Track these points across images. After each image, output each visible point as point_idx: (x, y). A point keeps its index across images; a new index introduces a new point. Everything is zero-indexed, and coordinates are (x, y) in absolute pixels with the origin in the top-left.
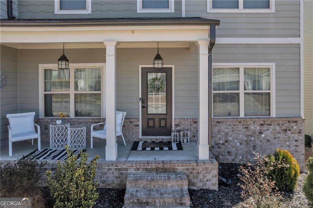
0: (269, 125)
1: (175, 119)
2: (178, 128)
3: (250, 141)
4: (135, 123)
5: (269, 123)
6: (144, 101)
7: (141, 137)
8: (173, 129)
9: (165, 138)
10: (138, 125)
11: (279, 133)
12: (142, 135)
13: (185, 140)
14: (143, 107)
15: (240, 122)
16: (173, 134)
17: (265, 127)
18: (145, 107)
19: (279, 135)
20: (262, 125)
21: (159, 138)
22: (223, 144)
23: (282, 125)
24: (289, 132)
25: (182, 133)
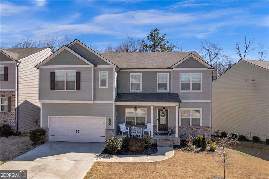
0: (199, 129)
1: (169, 126)
2: (170, 129)
3: (193, 133)
4: (156, 127)
5: (199, 128)
6: (159, 120)
7: (157, 132)
8: (168, 129)
9: (166, 132)
10: (157, 128)
11: (203, 131)
12: (158, 131)
13: (172, 133)
14: (158, 122)
15: (190, 128)
16: (168, 131)
17: (198, 129)
18: (159, 122)
19: (203, 132)
20: (197, 128)
21: (164, 132)
22: (184, 134)
23: (204, 129)
24: (206, 131)
25: (171, 130)
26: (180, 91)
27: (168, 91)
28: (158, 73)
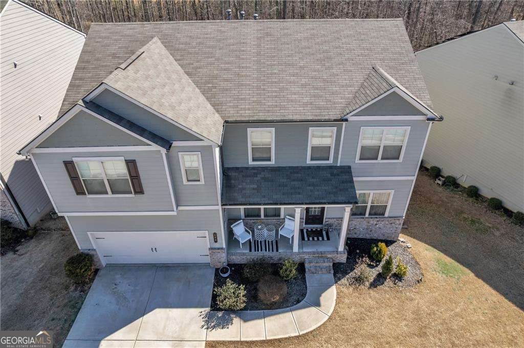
0: (382, 221)
1: (325, 218)
2: (327, 223)
3: (369, 228)
7: (304, 226)
8: (324, 223)
9: (319, 227)
11: (387, 225)
15: (364, 220)
21: (315, 226)
23: (390, 220)
24: (393, 225)
26: (356, 162)
27: (330, 162)
28: (312, 128)
